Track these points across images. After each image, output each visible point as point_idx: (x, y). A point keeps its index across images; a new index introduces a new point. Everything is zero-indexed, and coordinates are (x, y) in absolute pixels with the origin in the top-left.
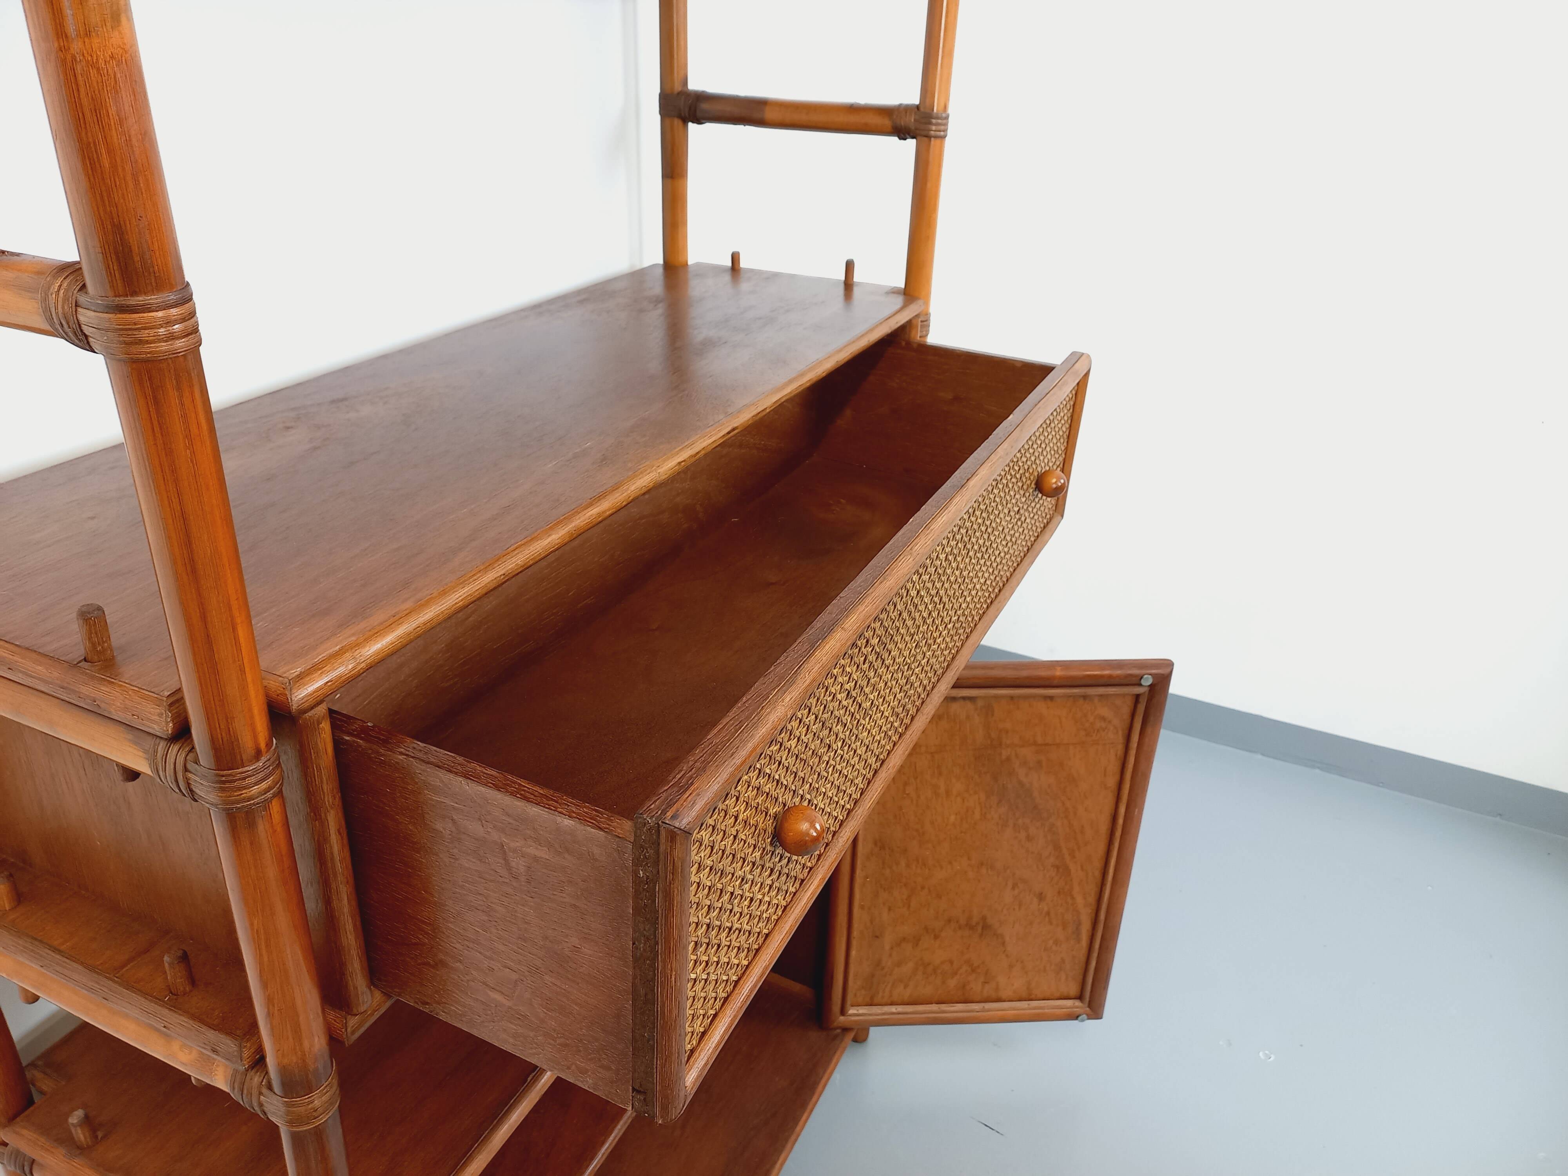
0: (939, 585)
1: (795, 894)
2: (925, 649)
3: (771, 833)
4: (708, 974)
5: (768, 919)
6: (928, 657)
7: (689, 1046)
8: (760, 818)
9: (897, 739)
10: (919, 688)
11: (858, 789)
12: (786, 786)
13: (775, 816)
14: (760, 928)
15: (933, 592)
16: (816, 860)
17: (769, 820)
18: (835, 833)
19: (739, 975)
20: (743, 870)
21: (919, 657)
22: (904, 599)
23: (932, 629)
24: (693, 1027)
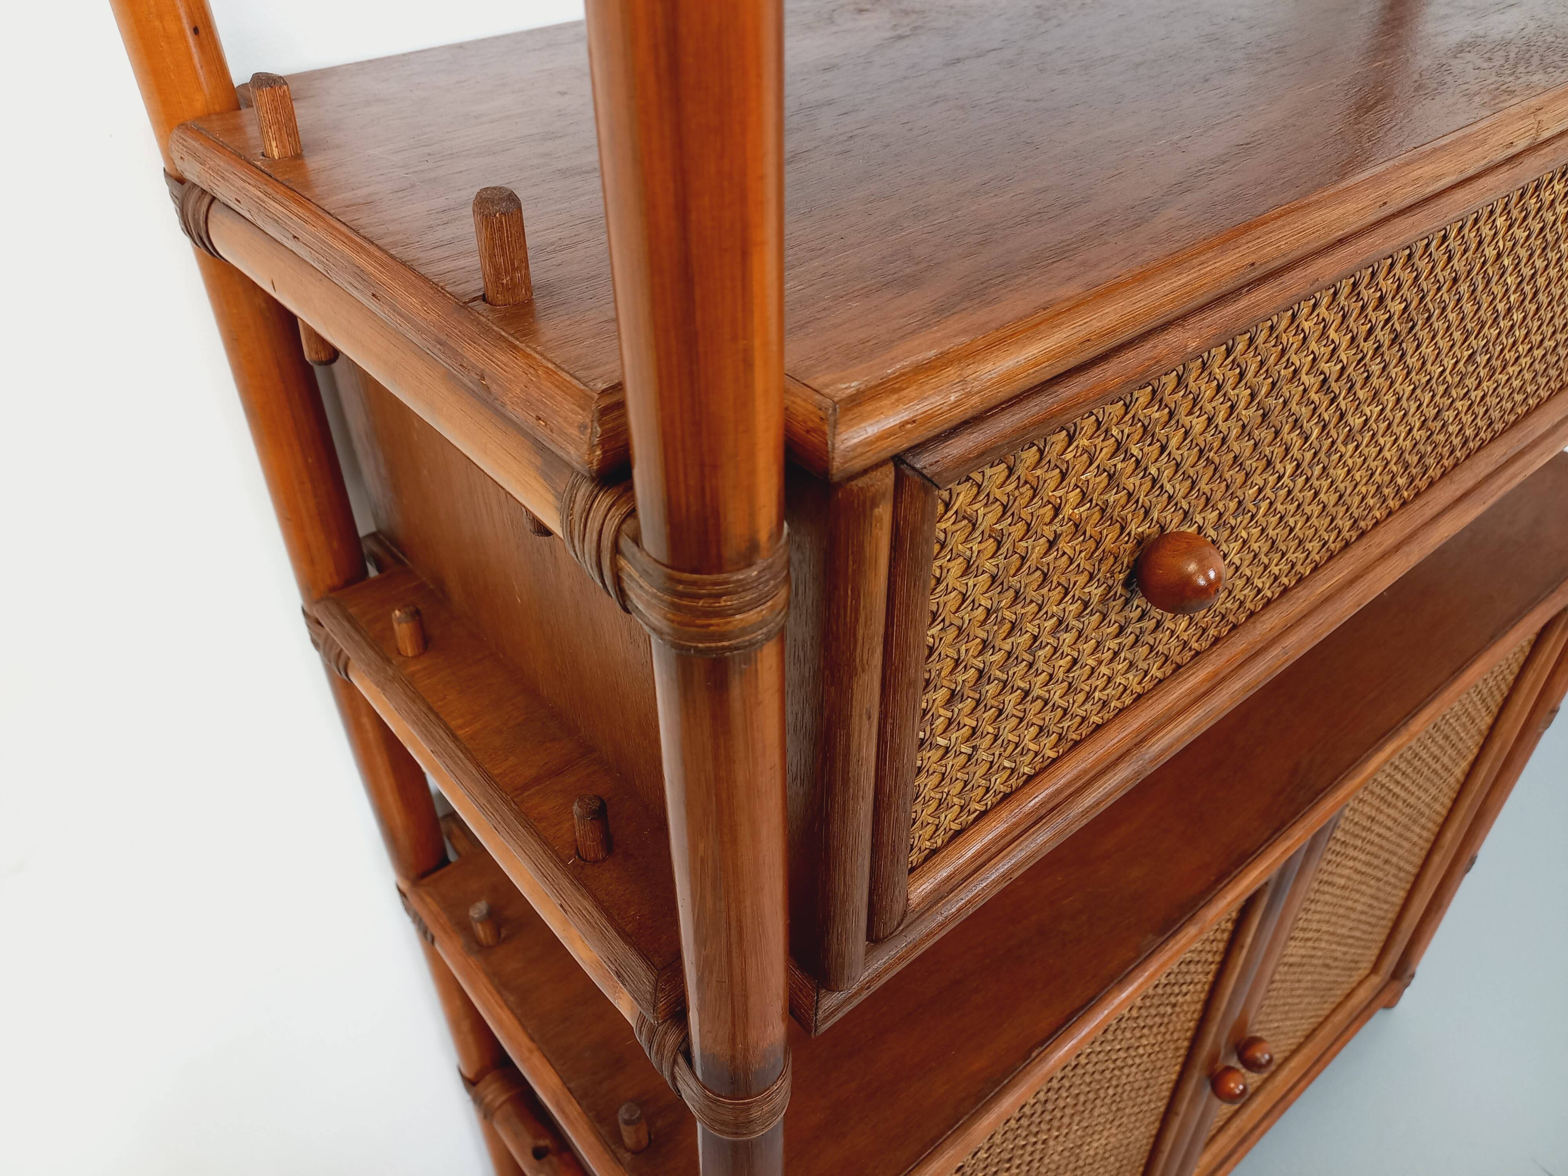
0: (1540, 264)
1: (1160, 681)
2: (1483, 373)
3: (1128, 567)
4: (975, 748)
5: (1105, 704)
6: (1486, 389)
7: (928, 843)
8: (1110, 535)
9: (1397, 507)
10: (1456, 437)
11: (1308, 561)
12: (1170, 497)
13: (1141, 540)
14: (1086, 711)
15: (1527, 272)
16: (1209, 643)
17: (1127, 542)
18: (1252, 614)
19: (1037, 768)
20: (1062, 606)
21: (1471, 382)
22: (1469, 254)
23: (1505, 341)
24: (939, 818)
